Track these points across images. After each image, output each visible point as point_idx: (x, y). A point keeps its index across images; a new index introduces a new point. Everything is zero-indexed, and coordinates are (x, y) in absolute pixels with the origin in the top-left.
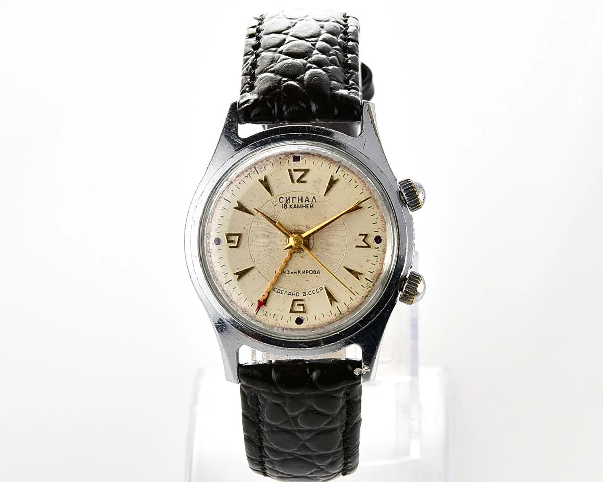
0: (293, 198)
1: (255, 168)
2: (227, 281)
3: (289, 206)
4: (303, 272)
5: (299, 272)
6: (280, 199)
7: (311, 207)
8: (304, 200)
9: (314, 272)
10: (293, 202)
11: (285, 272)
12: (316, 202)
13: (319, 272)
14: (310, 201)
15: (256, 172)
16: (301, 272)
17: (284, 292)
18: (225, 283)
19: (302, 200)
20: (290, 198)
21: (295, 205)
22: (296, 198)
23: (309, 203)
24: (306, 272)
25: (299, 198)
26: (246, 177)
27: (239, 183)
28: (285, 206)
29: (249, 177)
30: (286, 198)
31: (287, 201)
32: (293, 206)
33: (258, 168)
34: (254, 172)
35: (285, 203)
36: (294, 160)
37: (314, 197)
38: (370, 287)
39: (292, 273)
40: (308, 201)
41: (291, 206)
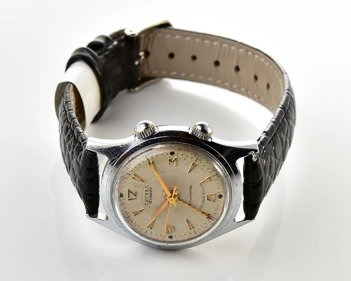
0: (145, 198)
1: (127, 218)
2: (194, 233)
3: (150, 200)
4: (191, 194)
5: (190, 196)
6: (146, 205)
7: (151, 189)
8: (147, 193)
9: (191, 188)
10: (148, 198)
11: (190, 203)
12: (148, 186)
13: (191, 186)
14: (147, 189)
15: (129, 217)
16: (191, 195)
17: (202, 204)
18: (196, 234)
19: (147, 194)
20: (145, 200)
21: (150, 197)
22: (145, 197)
23: (149, 190)
24: (191, 192)
25: (145, 195)
26: (132, 222)
27: (136, 226)
28: (150, 202)
29: (132, 221)
30: (145, 201)
31: (147, 201)
32: (151, 198)
33: (127, 216)
34: (129, 218)
35: (148, 202)
36: (123, 197)
37: (145, 187)
38: (201, 158)
39: (191, 200)
40: (147, 190)
41: (150, 199)
